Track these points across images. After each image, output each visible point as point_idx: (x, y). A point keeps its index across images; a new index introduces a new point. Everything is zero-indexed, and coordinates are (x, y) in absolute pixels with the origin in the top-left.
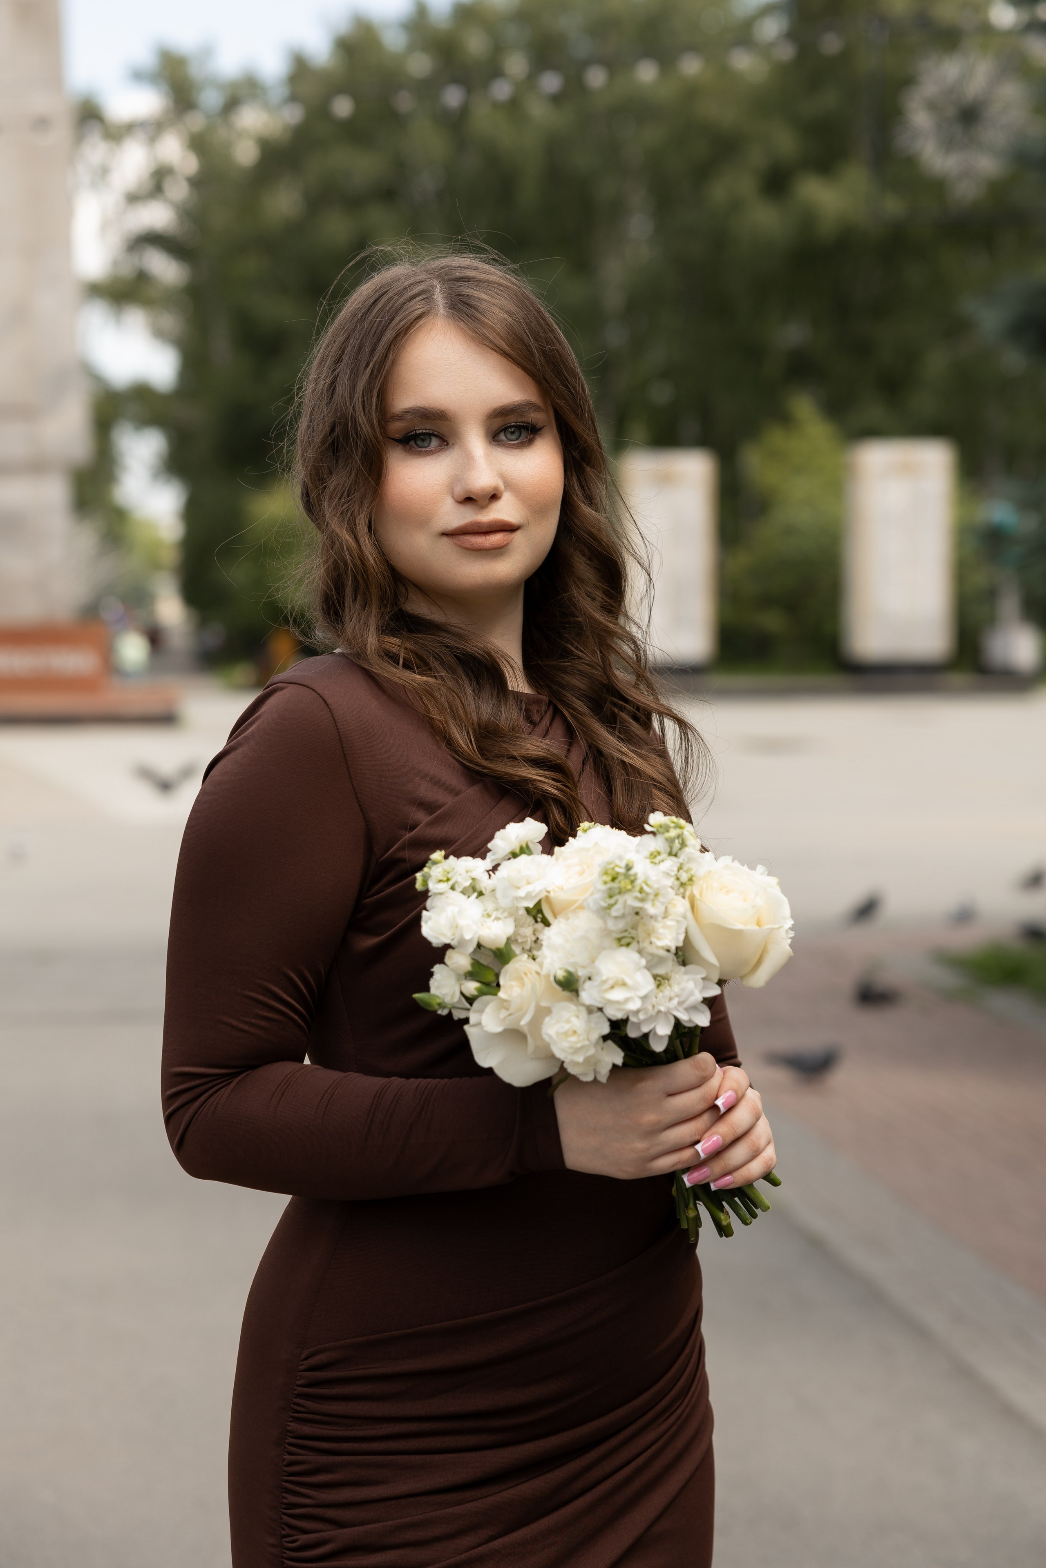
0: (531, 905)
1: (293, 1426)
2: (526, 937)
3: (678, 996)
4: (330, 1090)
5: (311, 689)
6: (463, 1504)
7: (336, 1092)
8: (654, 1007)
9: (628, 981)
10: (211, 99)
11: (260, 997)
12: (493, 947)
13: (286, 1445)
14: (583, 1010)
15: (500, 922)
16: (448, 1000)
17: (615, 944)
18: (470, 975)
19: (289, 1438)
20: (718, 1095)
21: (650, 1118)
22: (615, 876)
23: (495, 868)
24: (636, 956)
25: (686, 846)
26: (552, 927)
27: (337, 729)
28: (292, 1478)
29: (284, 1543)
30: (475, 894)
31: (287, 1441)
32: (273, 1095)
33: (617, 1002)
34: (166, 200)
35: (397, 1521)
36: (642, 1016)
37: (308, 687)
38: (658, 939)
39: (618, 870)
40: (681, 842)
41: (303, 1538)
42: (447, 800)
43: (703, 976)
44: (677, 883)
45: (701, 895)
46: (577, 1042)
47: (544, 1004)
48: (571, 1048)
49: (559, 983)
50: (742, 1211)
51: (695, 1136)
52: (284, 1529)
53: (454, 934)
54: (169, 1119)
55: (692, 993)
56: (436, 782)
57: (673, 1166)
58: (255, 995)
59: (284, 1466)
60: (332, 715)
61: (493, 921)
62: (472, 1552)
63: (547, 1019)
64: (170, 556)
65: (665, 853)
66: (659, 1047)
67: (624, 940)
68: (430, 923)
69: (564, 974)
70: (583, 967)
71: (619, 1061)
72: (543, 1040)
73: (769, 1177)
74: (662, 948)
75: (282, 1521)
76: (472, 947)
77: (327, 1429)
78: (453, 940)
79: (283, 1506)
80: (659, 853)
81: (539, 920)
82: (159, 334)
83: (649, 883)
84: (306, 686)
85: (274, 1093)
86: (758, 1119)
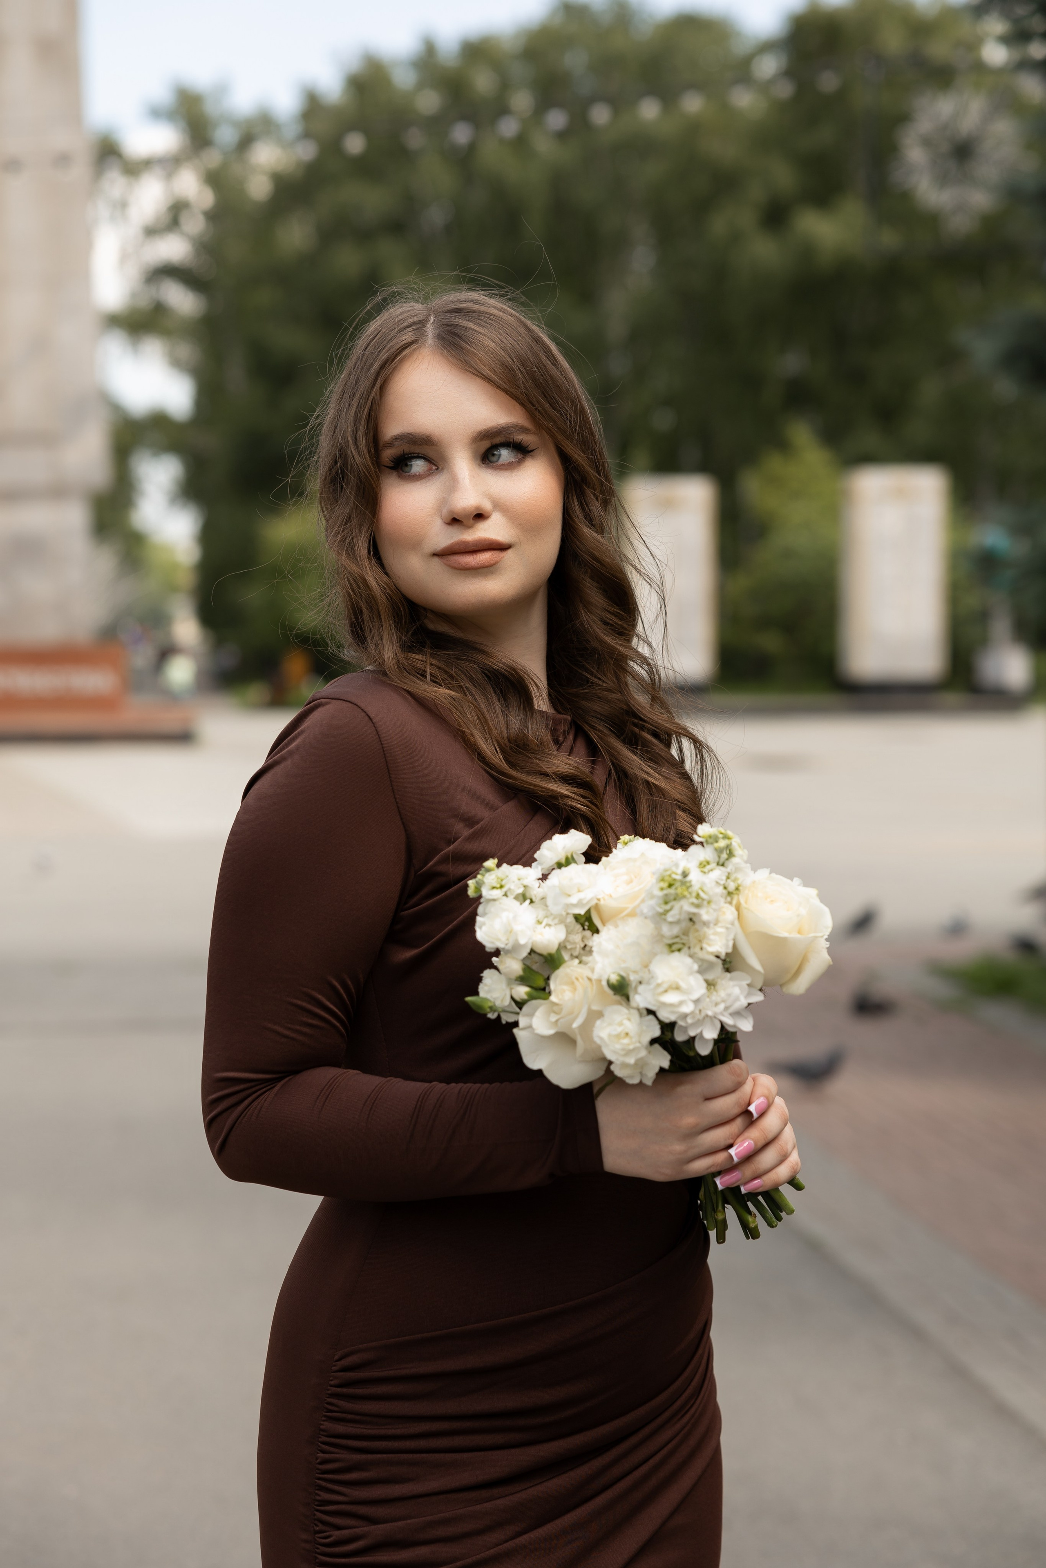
0: (582, 912)
1: (327, 1425)
2: (575, 943)
3: (723, 1001)
4: (373, 1094)
5: (355, 704)
6: (490, 1501)
7: (380, 1095)
8: (700, 1011)
9: (683, 985)
10: (226, 136)
11: (305, 1005)
12: (545, 953)
13: (319, 1443)
14: (635, 1013)
15: (552, 928)
16: (498, 1003)
17: (666, 949)
18: (522, 980)
19: (322, 1437)
20: (752, 1100)
21: (689, 1120)
22: (672, 882)
23: (544, 877)
24: (689, 961)
25: (734, 856)
26: (601, 934)
27: (382, 744)
28: (325, 1476)
29: (318, 1539)
30: (528, 901)
31: (320, 1440)
32: (317, 1098)
33: (671, 1005)
34: (183, 234)
35: (429, 1518)
36: (690, 1020)
37: (352, 703)
38: (709, 945)
39: (674, 876)
40: (728, 852)
41: (337, 1534)
42: (485, 815)
43: (748, 982)
44: (725, 892)
45: (746, 902)
46: (628, 1045)
47: (595, 1007)
48: (623, 1049)
49: (611, 986)
50: (769, 1214)
51: (729, 1139)
52: (317, 1526)
53: (508, 939)
54: (210, 1125)
55: (737, 999)
56: (475, 796)
57: (708, 1169)
58: (300, 1003)
59: (317, 1464)
60: (376, 730)
61: (544, 928)
62: (500, 1547)
63: (598, 1023)
64: (186, 578)
65: (714, 863)
66: (704, 1050)
67: (675, 946)
68: (484, 928)
69: (618, 978)
70: (635, 972)
71: (666, 1064)
72: (595, 1042)
73: (793, 1182)
74: (712, 953)
75: (316, 1517)
76: (525, 953)
77: (359, 1428)
78: (507, 944)
79: (316, 1503)
80: (708, 863)
81: (586, 927)
82: (176, 363)
83: (705, 889)
84: (350, 702)
85: (319, 1096)
86: (785, 1125)
